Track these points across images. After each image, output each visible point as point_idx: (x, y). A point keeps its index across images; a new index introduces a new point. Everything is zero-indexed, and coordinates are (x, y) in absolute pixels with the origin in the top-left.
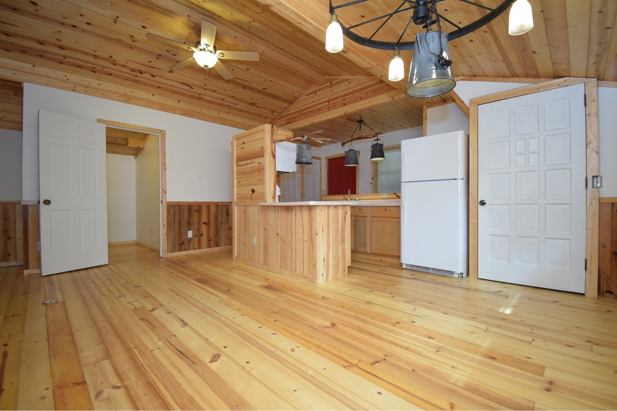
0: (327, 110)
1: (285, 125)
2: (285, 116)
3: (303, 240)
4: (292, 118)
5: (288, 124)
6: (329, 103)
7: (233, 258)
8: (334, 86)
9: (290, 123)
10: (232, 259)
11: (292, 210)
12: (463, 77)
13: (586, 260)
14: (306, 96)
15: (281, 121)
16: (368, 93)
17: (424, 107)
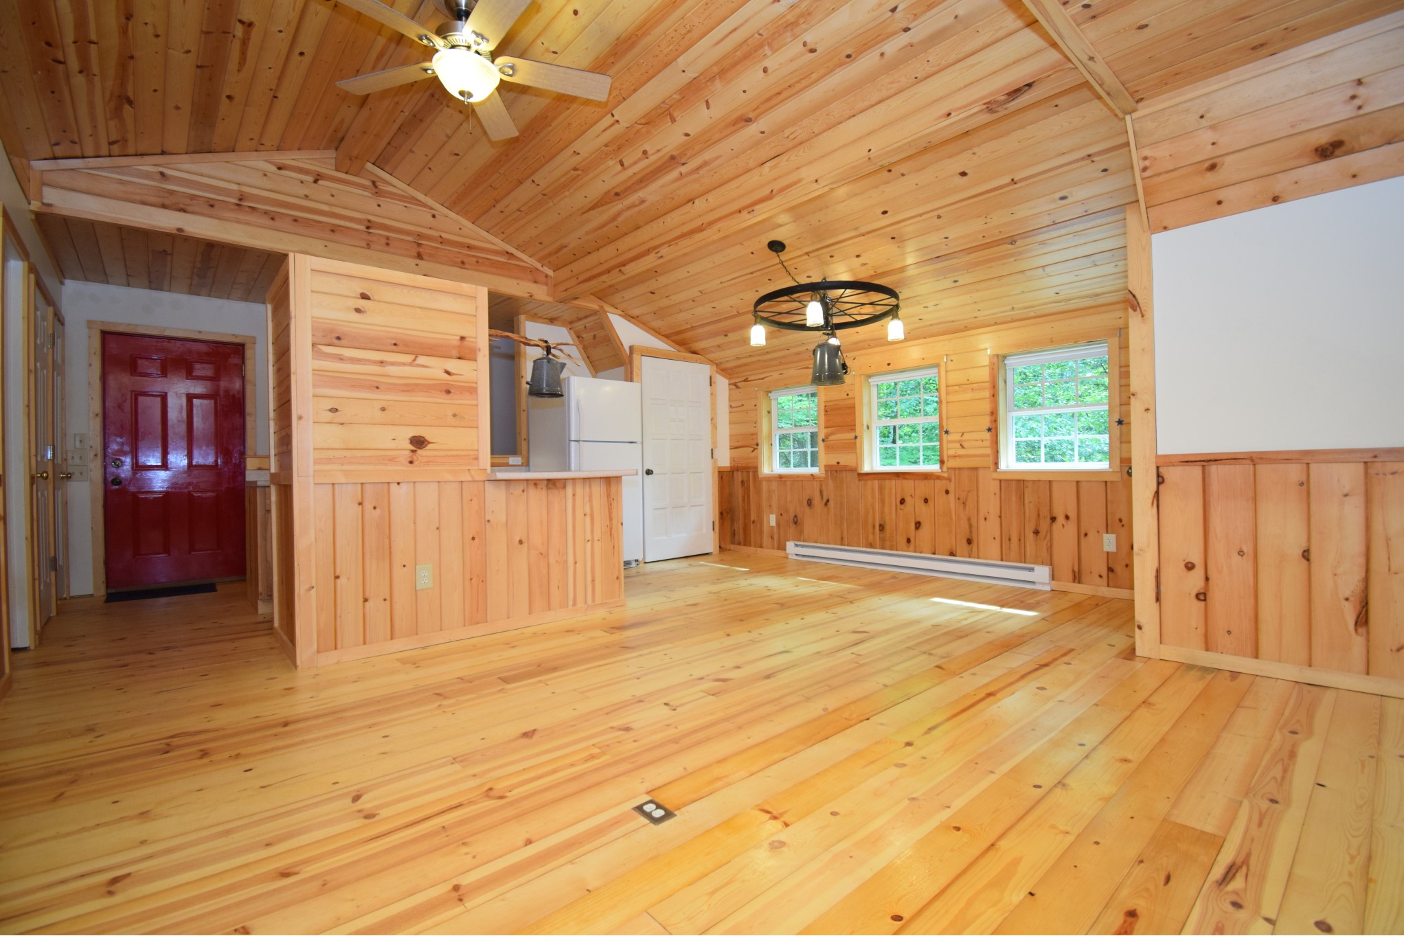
0: (364, 244)
1: (144, 203)
2: (147, 175)
3: (593, 540)
4: (193, 197)
5: (164, 206)
6: (368, 228)
7: (298, 662)
8: (386, 197)
9: (183, 210)
10: (296, 667)
11: (564, 487)
12: (622, 313)
13: (713, 522)
14: (274, 169)
15: (121, 182)
16: (480, 261)
17: (522, 317)
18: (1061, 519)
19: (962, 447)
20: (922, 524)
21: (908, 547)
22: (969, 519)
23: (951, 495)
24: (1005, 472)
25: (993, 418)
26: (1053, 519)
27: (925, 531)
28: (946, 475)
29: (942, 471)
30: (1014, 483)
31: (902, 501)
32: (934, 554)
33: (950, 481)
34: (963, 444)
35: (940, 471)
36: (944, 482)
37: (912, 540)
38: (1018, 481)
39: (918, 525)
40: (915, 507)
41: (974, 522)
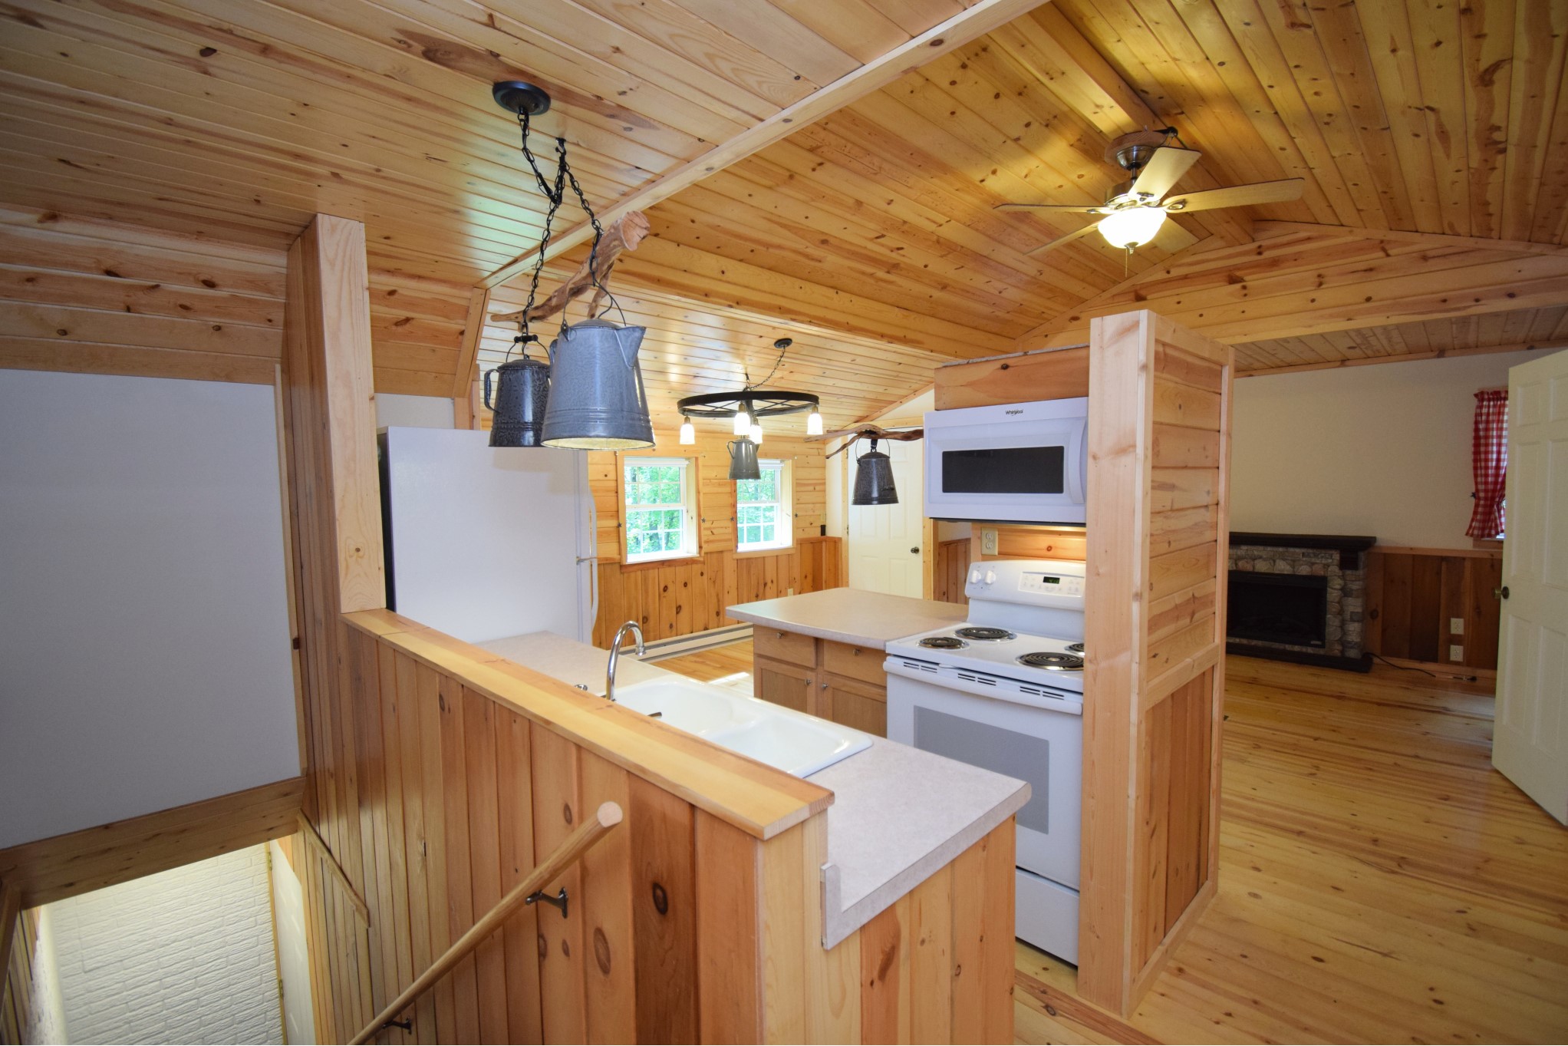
18: (769, 584)
19: (713, 534)
20: (683, 607)
21: (671, 632)
22: (718, 595)
23: (705, 576)
24: (741, 553)
25: (734, 510)
26: (765, 584)
27: (685, 614)
28: (702, 559)
29: (700, 556)
30: (745, 561)
31: (665, 589)
32: (692, 632)
33: (704, 563)
34: (713, 531)
35: (698, 555)
36: (700, 566)
37: (674, 624)
38: (748, 559)
39: (679, 609)
40: (677, 593)
41: (721, 596)
